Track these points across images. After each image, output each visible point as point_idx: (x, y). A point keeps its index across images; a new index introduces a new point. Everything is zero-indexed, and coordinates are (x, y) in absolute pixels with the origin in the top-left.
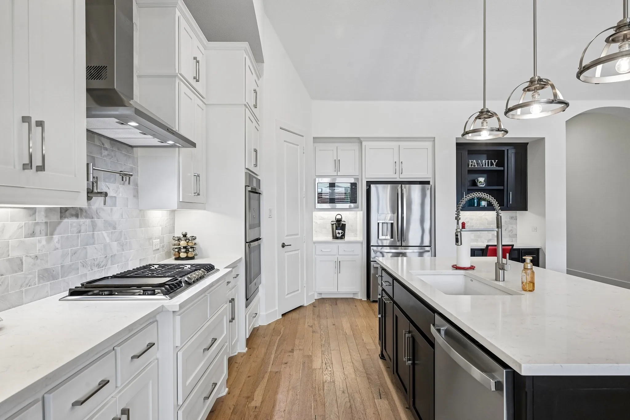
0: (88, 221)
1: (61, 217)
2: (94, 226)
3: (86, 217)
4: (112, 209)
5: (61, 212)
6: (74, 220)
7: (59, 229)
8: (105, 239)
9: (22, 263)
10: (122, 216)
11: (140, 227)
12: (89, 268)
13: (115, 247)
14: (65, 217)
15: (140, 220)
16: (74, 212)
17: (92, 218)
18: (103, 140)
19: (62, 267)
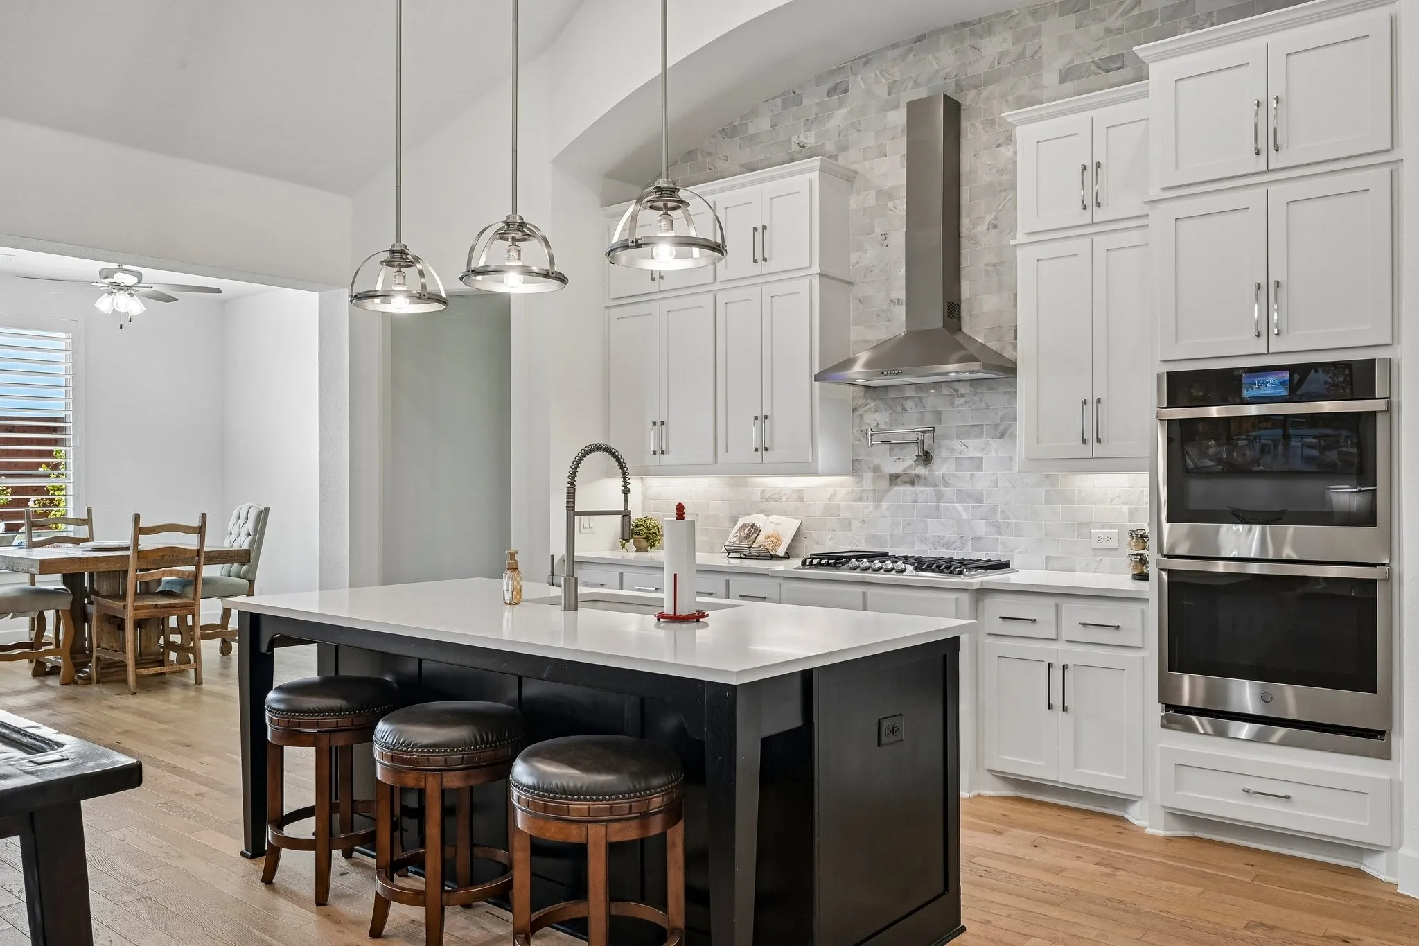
0: (929, 490)
1: (891, 484)
2: (939, 497)
3: (926, 485)
4: (972, 475)
5: (890, 479)
6: (908, 488)
7: (887, 497)
8: (959, 514)
10: (997, 484)
13: (981, 527)
14: (895, 485)
15: (1047, 491)
16: (907, 479)
17: (936, 486)
18: (956, 385)
19: (892, 536)
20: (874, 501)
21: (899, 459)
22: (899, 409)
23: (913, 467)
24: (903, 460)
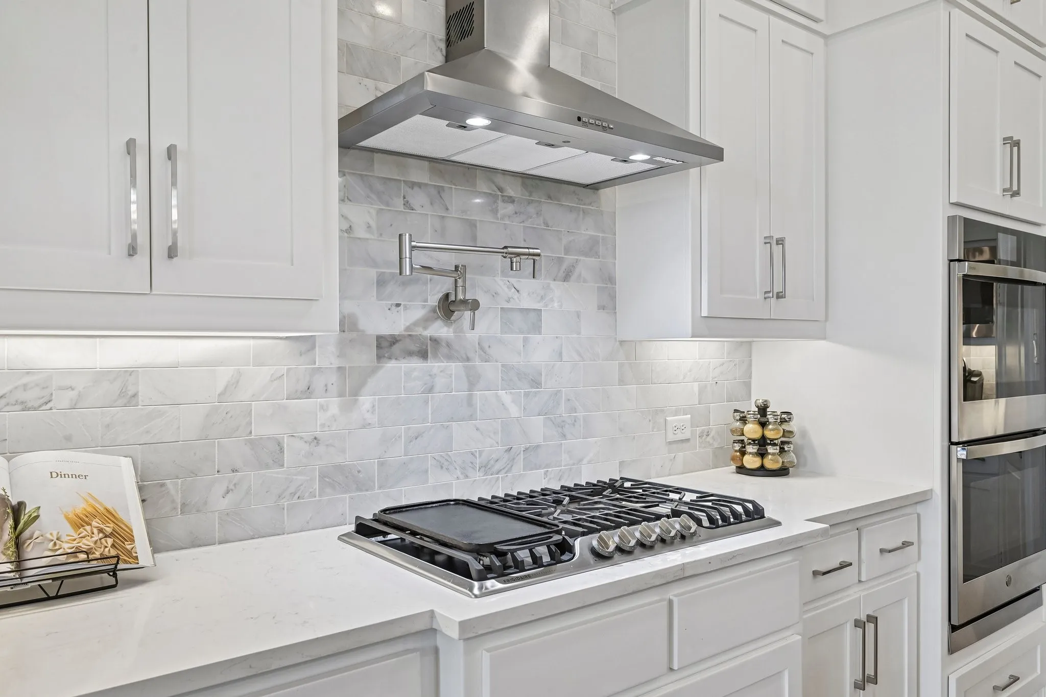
0: (454, 367)
1: (379, 357)
2: (473, 381)
3: (449, 358)
4: (525, 340)
5: (379, 347)
6: (416, 364)
7: (372, 383)
8: (506, 409)
9: (282, 450)
10: (561, 354)
11: (622, 382)
12: (458, 473)
13: (538, 429)
14: (390, 358)
15: (621, 366)
16: (414, 347)
17: (468, 359)
18: (500, 180)
19: (381, 464)
20: (341, 395)
21: (398, 305)
22: (399, 203)
23: (426, 321)
24: (406, 308)
